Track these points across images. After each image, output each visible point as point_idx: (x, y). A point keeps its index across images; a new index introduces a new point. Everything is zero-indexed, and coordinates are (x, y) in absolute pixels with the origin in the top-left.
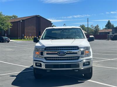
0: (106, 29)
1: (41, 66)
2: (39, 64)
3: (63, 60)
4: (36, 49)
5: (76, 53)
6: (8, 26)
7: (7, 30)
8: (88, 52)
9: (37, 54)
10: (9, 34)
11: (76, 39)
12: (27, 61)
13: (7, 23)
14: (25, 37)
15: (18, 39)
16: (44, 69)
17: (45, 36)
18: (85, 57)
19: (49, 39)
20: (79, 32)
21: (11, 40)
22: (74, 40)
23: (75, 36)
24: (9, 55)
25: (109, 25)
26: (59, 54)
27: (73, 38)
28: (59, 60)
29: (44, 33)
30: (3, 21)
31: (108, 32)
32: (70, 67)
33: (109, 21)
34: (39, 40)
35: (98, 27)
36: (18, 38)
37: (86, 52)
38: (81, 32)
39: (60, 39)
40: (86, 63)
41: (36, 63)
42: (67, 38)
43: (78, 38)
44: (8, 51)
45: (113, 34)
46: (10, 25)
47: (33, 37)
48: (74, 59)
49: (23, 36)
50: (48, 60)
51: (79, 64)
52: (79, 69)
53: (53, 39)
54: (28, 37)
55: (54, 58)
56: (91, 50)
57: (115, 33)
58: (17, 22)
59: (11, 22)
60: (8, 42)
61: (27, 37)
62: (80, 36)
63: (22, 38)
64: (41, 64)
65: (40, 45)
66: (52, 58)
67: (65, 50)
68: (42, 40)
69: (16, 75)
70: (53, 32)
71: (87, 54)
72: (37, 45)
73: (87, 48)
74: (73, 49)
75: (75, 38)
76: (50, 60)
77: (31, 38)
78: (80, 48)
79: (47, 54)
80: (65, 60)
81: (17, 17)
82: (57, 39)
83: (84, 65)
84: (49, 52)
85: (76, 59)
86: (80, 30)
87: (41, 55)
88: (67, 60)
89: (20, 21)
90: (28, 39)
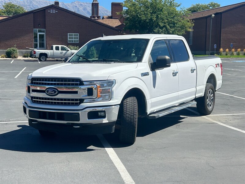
3: (55, 104)
5: (76, 92)
10: (191, 43)
14: (221, 50)
15: (205, 54)
28: (49, 103)
30: (173, 18)
36: (207, 52)
46: (189, 24)
47: (239, 50)
54: (227, 50)
59: (193, 20)
61: (224, 51)
66: (40, 98)
77: (235, 53)
78: (85, 83)
85: (77, 103)
87: (28, 92)
89: (211, 15)
90: (227, 55)
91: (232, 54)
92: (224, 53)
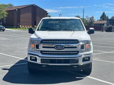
0: (100, 20)
1: (36, 60)
2: (34, 58)
3: (61, 54)
4: (31, 41)
5: (76, 47)
6: (3, 14)
7: (3, 19)
8: (88, 46)
9: (32, 47)
10: (5, 22)
11: (75, 32)
12: (22, 51)
13: (3, 11)
15: (13, 28)
16: (40, 64)
17: (42, 27)
18: (85, 51)
19: (45, 31)
20: (78, 24)
21: (6, 29)
22: (72, 32)
23: (73, 27)
24: (3, 45)
25: (103, 17)
26: (56, 47)
27: (71, 30)
28: (56, 54)
29: (40, 23)
31: (103, 23)
32: (69, 63)
33: (104, 13)
34: (34, 32)
35: (93, 18)
37: (86, 46)
38: (80, 23)
39: (57, 30)
40: (86, 59)
41: (31, 57)
42: (65, 30)
43: (78, 30)
44: (3, 40)
45: (107, 25)
46: (6, 13)
47: (28, 26)
48: (73, 54)
49: (19, 25)
50: (44, 54)
51: (78, 59)
52: (78, 65)
53: (50, 31)
54: (23, 26)
55: (51, 52)
56: (91, 44)
57: (109, 25)
58: (13, 10)
59: (7, 11)
60: (3, 31)
62: (79, 28)
63: (17, 27)
64: (36, 58)
65: (36, 37)
66: (49, 51)
67: (63, 43)
68: (38, 31)
69: (9, 68)
70: (49, 22)
71: (87, 49)
72: (32, 37)
73: (87, 42)
74: (73, 43)
75: (74, 30)
76: (46, 54)
77: (27, 28)
78: (80, 42)
79: (43, 47)
80: (63, 54)
81: (13, 5)
82: (54, 31)
83: (84, 60)
84: (45, 45)
85: (75, 54)
86: (79, 22)
87: (36, 48)
88: (65, 54)
89: (16, 10)
90: (23, 28)
91: (25, 28)
92: (22, 28)
